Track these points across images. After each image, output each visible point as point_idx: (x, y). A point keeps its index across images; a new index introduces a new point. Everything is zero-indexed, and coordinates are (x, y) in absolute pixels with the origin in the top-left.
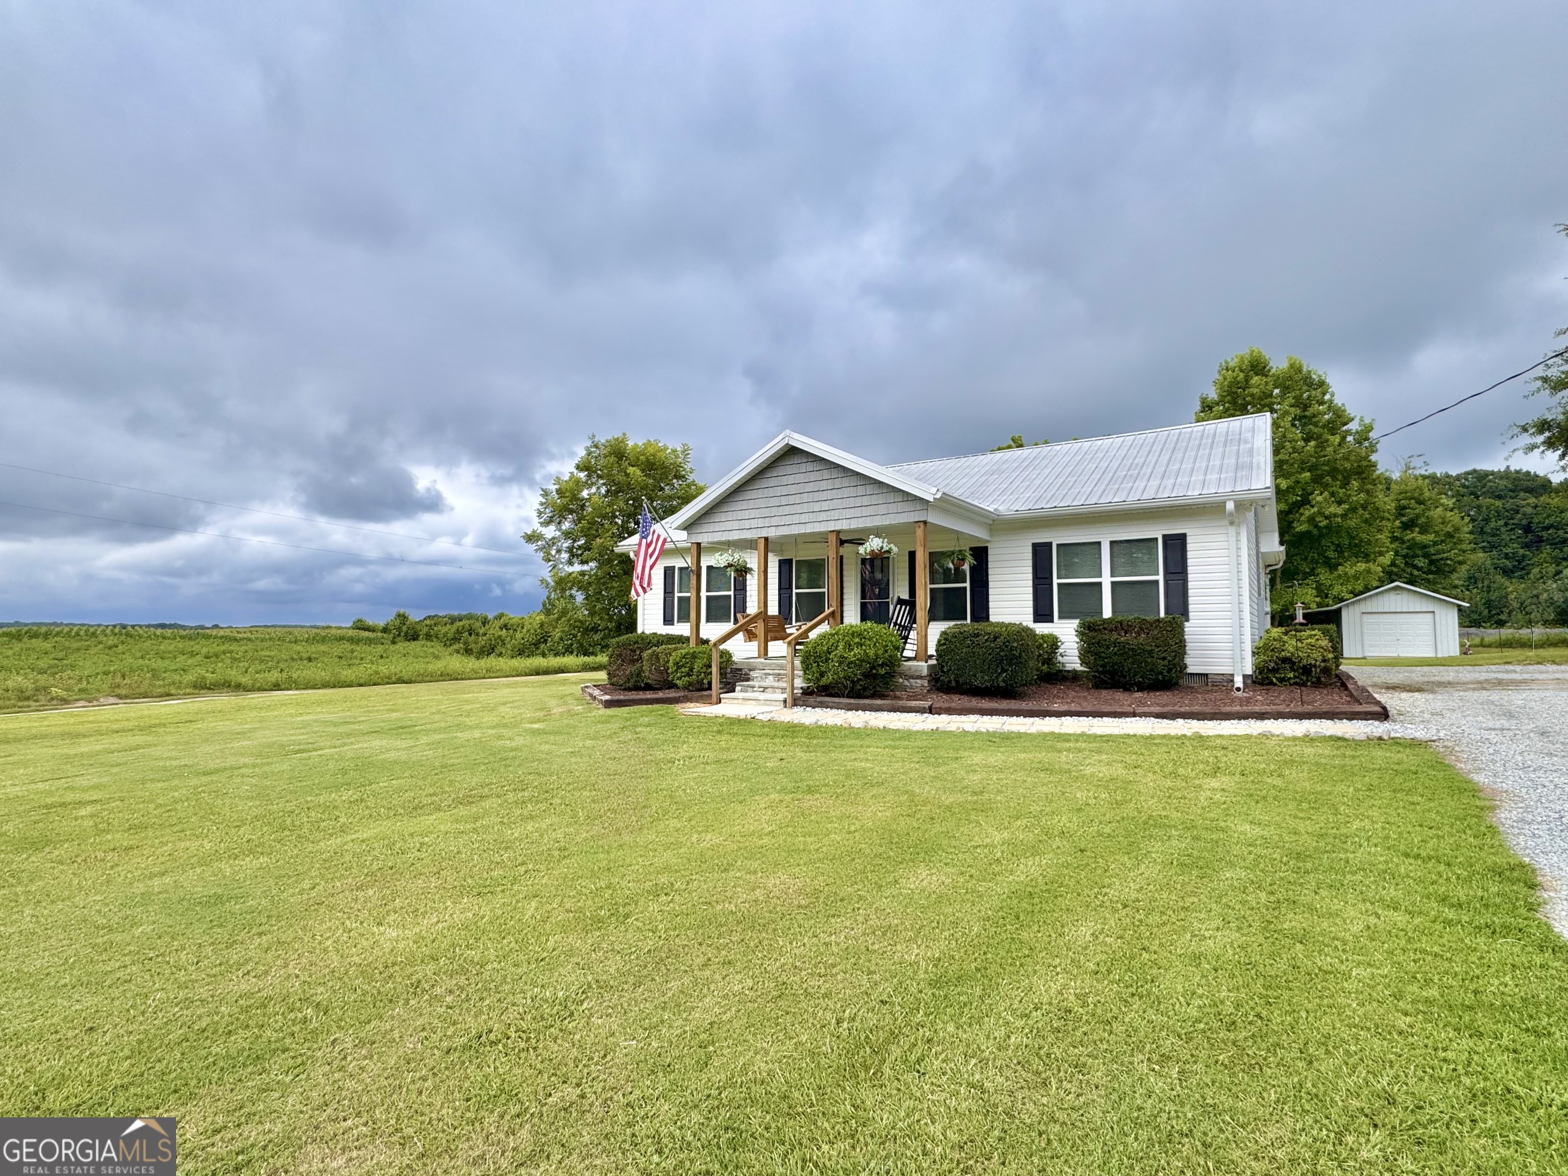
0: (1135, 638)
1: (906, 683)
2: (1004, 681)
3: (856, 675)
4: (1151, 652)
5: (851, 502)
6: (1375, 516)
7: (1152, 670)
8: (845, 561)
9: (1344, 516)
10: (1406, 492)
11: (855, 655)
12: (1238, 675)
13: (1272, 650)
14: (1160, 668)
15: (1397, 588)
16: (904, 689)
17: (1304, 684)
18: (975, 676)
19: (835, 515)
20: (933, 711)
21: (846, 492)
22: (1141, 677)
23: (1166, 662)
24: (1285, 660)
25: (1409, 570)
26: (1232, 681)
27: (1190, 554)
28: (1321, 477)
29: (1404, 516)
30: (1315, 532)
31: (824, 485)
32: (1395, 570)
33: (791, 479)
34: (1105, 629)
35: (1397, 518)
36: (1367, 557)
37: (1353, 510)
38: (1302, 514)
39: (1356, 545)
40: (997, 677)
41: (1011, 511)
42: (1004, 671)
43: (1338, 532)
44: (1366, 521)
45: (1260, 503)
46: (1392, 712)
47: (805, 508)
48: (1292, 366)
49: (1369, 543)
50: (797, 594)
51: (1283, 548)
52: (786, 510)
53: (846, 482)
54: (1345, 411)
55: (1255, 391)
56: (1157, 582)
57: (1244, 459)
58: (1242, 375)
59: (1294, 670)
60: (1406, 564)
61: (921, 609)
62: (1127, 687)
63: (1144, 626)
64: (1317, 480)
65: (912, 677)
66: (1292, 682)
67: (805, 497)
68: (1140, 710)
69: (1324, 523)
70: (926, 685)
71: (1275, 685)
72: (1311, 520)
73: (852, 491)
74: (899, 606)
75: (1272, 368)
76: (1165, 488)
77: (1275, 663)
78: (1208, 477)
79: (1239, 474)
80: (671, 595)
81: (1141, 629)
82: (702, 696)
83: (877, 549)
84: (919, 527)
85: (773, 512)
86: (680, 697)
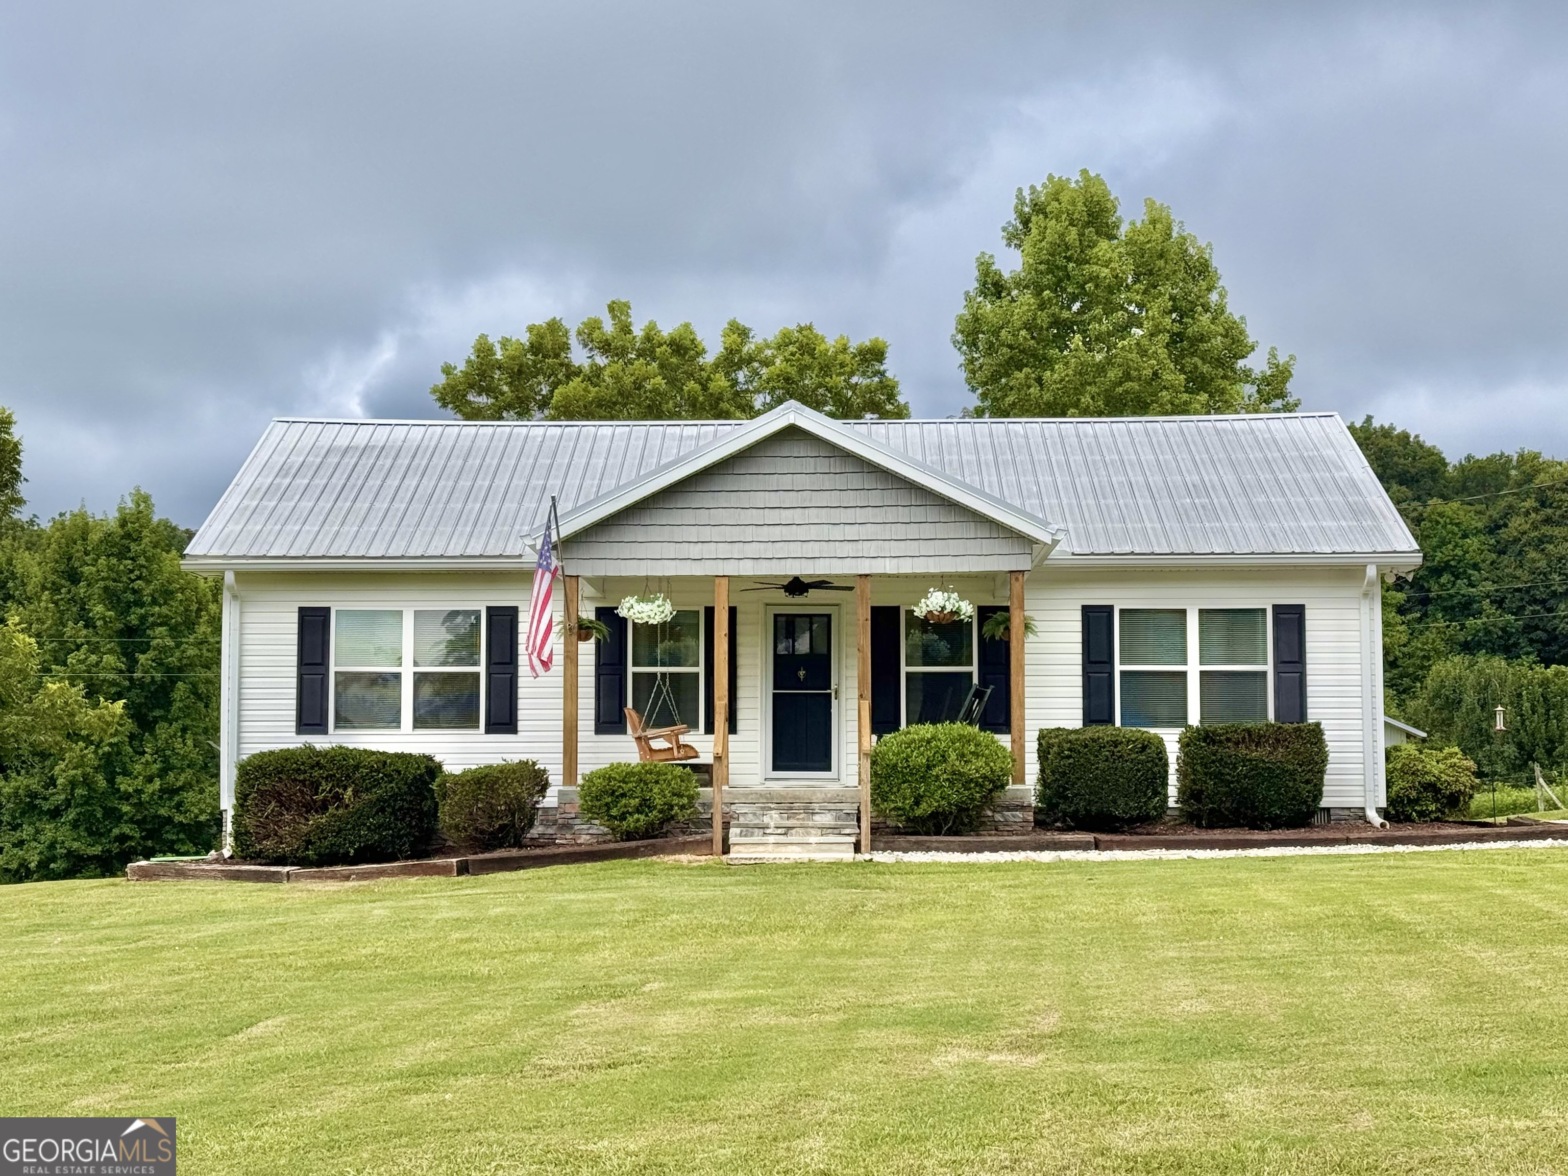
0: (1270, 753)
1: (998, 817)
4: (1292, 773)
5: (900, 531)
7: (1294, 798)
12: (1371, 808)
13: (1413, 774)
18: (1116, 802)
19: (871, 549)
22: (1281, 808)
23: (1309, 787)
24: (1431, 787)
26: (1365, 814)
27: (1309, 636)
33: (786, 482)
34: (1228, 740)
47: (814, 533)
50: (634, 674)
52: (776, 533)
53: (897, 497)
56: (1264, 674)
57: (1354, 498)
58: (1071, 229)
59: (1436, 800)
63: (1276, 736)
65: (1008, 809)
66: (1433, 816)
67: (813, 515)
70: (1031, 818)
71: (1413, 821)
73: (903, 514)
75: (1121, 221)
77: (1418, 790)
79: (1361, 523)
80: (320, 669)
81: (1278, 741)
82: (685, 843)
83: (943, 608)
84: (1017, 579)
85: (749, 533)
86: (638, 847)
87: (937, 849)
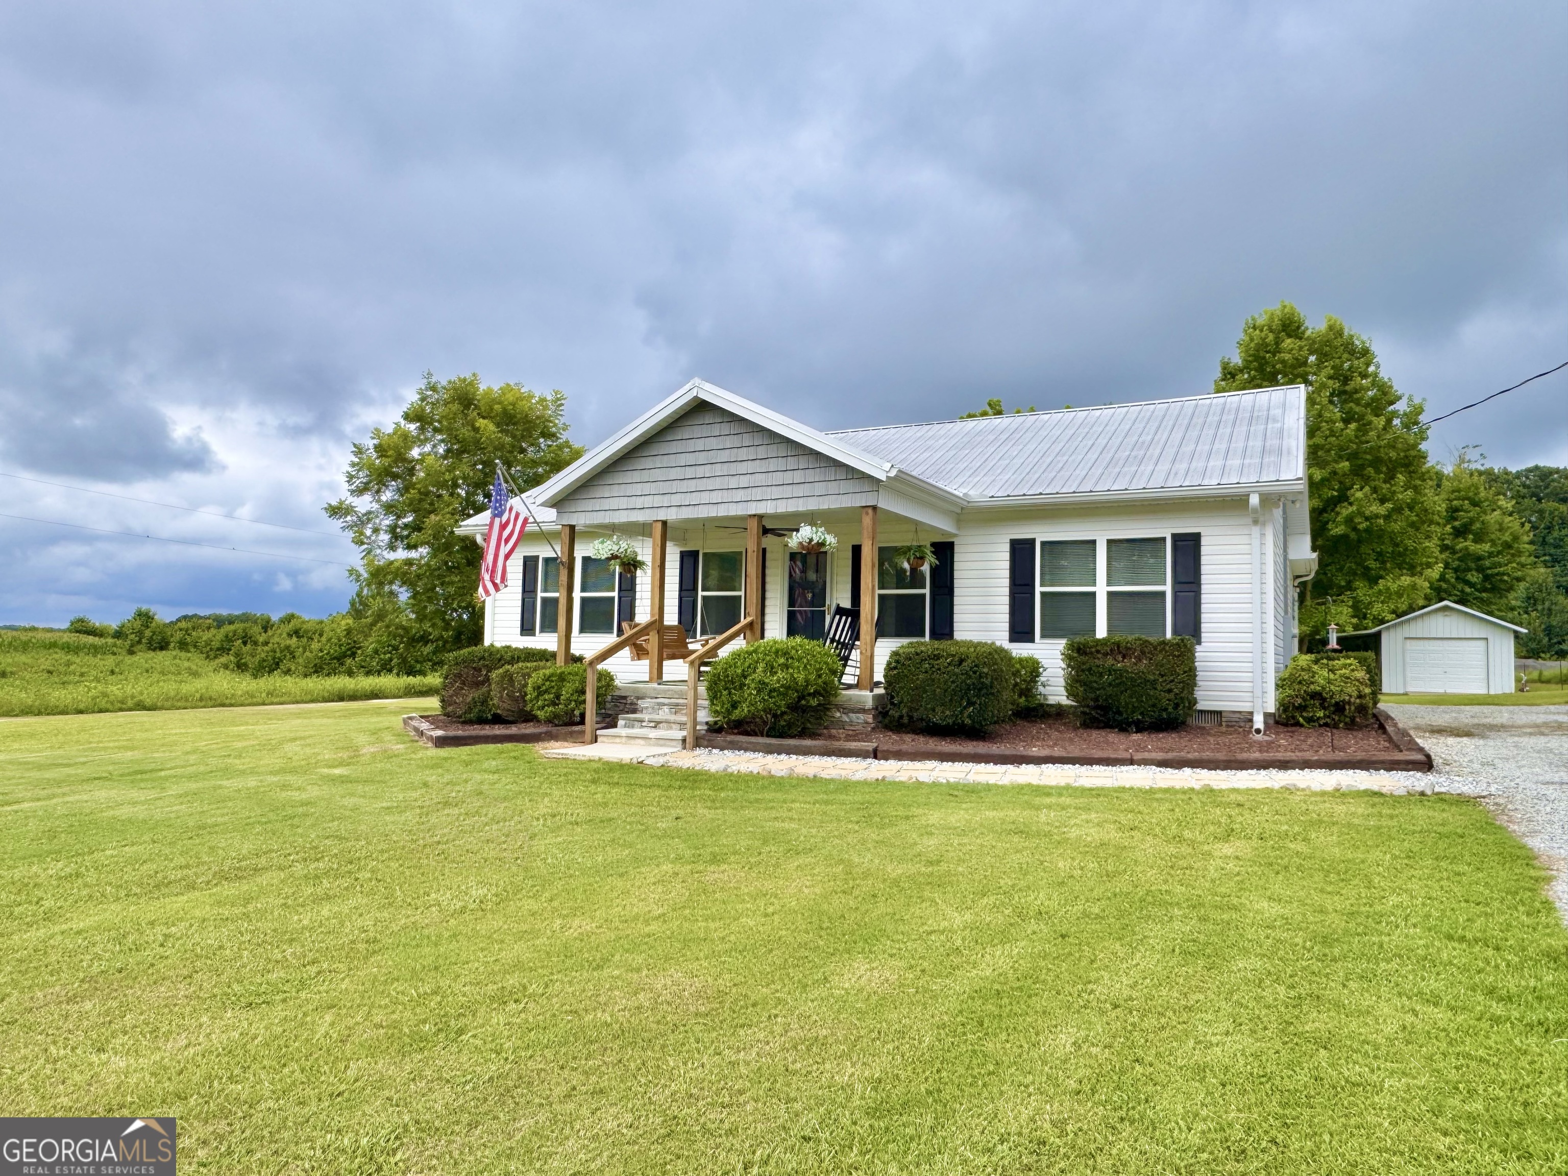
0: (1135, 664)
1: (845, 718)
2: (969, 716)
3: (779, 707)
4: (1154, 683)
5: (778, 478)
6: (1425, 517)
7: (1154, 706)
8: (768, 555)
9: (1387, 518)
10: (1459, 491)
11: (778, 681)
12: (1258, 713)
13: (1300, 683)
14: (1165, 702)
15: (1446, 608)
16: (842, 725)
17: (1336, 726)
18: (934, 710)
19: (757, 494)
20: (879, 755)
21: (773, 465)
22: (1142, 714)
23: (1172, 696)
24: (1315, 695)
25: (1460, 586)
26: (1251, 721)
27: (1204, 560)
28: (1362, 467)
29: (1456, 519)
30: (1353, 535)
31: (743, 454)
32: (1444, 586)
33: (700, 444)
34: (1098, 652)
35: (1448, 522)
36: (1412, 570)
37: (1398, 510)
38: (1338, 514)
39: (1400, 554)
40: (961, 712)
41: (985, 496)
42: (970, 703)
43: (1380, 537)
44: (1412, 525)
45: (1290, 498)
46: (1437, 761)
47: (717, 483)
48: (1331, 328)
49: (1415, 551)
50: (704, 598)
51: (1315, 555)
52: (692, 485)
53: (773, 450)
54: (1391, 387)
55: (1287, 356)
56: (1163, 594)
57: (1272, 442)
58: (1271, 337)
59: (1325, 708)
60: (1457, 578)
61: (867, 621)
62: (1124, 727)
63: (1146, 649)
64: (1358, 471)
65: (853, 711)
66: (1321, 722)
67: (718, 470)
68: (1138, 756)
69: (1363, 526)
70: (870, 720)
71: (1302, 726)
72: (1349, 520)
73: (780, 464)
74: (838, 617)
75: (1307, 328)
76: (1176, 474)
77: (1303, 698)
78: (1229, 462)
79: (1266, 460)
80: (532, 595)
81: (1143, 652)
82: (571, 733)
83: (811, 540)
84: (867, 513)
85: (675, 487)
86: (541, 733)
87: (746, 750)
